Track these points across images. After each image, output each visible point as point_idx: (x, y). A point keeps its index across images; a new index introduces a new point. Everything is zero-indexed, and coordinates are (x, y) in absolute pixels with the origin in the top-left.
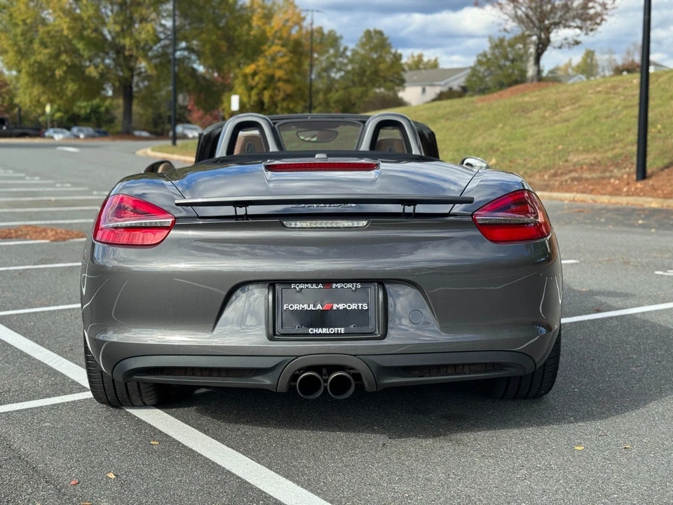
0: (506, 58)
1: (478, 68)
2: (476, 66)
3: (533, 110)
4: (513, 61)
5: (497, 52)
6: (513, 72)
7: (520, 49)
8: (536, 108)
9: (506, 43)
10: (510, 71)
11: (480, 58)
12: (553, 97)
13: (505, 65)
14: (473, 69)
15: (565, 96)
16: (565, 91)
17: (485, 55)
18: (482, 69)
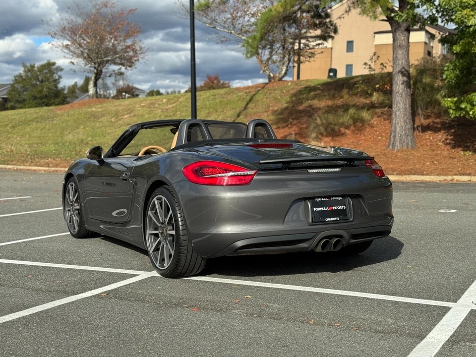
0: (37, 79)
1: (16, 85)
2: (14, 84)
3: (101, 117)
4: (42, 82)
5: (29, 74)
6: (43, 89)
7: (46, 73)
8: (103, 116)
9: (36, 69)
10: (40, 88)
11: (17, 78)
12: (114, 109)
13: (37, 84)
14: (12, 85)
15: (121, 108)
16: (120, 105)
17: (20, 76)
18: (19, 86)
